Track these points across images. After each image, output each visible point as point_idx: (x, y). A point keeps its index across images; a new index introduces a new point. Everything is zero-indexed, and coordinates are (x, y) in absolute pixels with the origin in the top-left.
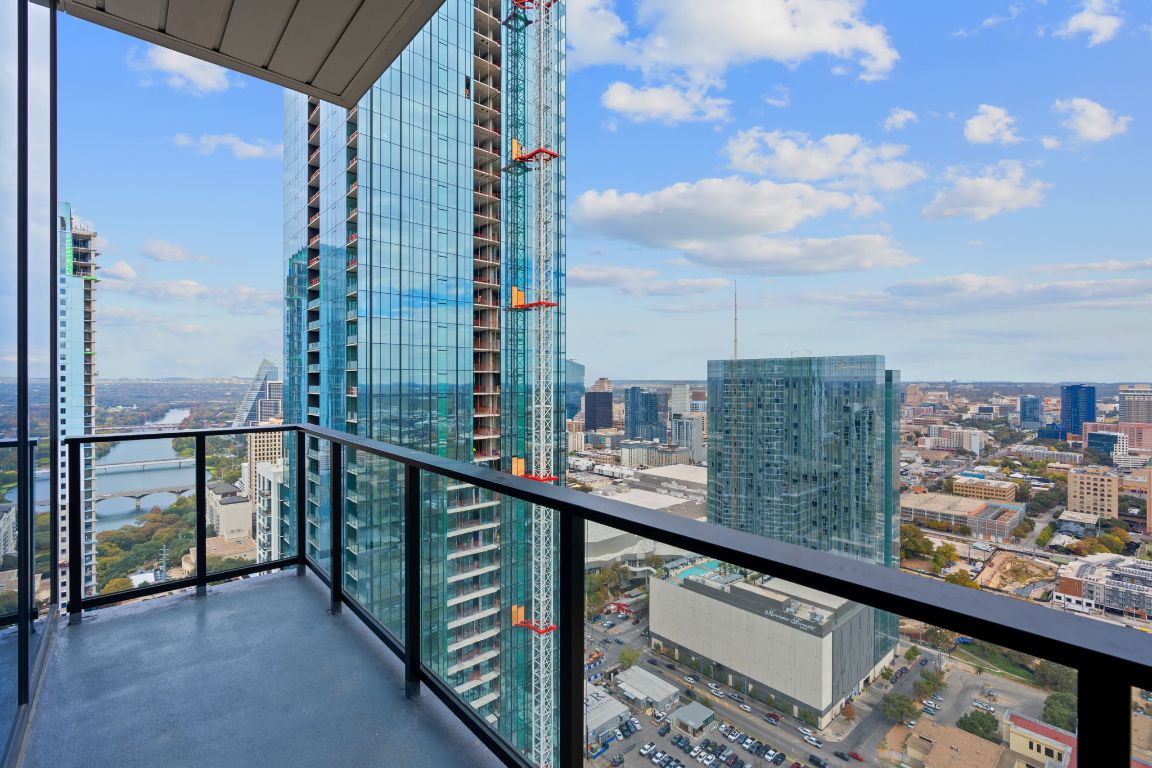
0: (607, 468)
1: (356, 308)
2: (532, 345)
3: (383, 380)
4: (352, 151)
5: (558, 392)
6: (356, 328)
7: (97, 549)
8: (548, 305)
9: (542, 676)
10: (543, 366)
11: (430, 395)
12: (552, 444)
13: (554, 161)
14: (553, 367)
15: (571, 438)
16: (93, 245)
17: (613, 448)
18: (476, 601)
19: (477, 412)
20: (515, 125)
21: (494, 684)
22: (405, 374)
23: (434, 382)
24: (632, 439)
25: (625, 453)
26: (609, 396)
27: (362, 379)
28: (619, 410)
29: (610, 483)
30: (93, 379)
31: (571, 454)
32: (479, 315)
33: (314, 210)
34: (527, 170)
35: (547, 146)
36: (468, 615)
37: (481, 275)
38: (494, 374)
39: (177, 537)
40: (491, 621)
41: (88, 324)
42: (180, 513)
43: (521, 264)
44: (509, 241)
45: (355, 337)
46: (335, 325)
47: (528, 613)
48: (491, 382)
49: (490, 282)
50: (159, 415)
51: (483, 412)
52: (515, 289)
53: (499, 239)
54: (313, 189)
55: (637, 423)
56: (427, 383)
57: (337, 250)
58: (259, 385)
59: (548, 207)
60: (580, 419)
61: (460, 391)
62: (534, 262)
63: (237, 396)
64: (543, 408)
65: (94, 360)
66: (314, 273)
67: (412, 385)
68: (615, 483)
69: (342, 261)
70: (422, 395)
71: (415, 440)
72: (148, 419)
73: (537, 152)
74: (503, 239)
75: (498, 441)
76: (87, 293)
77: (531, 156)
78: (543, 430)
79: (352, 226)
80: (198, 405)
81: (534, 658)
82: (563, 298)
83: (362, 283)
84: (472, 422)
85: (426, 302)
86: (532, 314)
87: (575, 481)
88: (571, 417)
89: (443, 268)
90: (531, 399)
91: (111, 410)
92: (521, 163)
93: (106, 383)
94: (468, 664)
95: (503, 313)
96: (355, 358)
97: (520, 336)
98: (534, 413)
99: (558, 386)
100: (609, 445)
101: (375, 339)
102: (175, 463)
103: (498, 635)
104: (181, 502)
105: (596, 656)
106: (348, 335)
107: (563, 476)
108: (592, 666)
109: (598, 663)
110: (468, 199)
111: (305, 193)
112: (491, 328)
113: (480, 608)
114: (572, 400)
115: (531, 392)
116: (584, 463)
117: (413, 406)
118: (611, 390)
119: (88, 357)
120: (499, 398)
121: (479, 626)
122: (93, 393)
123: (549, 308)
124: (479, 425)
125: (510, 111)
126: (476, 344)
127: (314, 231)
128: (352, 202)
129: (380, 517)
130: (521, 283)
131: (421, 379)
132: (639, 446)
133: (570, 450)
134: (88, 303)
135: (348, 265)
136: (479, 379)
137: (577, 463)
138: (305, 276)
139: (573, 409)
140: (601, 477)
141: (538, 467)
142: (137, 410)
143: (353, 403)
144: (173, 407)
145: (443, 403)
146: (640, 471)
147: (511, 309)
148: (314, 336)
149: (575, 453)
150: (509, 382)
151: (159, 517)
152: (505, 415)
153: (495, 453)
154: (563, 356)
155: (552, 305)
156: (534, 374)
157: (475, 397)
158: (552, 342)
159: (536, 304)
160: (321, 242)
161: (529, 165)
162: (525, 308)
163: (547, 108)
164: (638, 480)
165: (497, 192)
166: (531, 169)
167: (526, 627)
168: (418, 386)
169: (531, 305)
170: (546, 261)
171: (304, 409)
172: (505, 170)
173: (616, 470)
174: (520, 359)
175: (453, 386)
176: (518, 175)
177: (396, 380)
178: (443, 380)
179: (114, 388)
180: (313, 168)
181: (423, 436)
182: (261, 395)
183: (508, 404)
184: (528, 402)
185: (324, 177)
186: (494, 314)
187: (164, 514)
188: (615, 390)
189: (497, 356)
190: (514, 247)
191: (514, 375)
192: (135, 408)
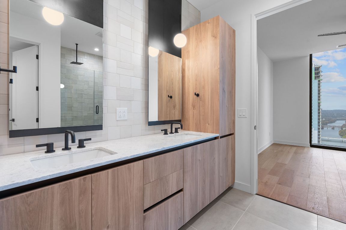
16: (321, 69)
41: (319, 94)
65: (321, 104)
76: (319, 84)
119: (319, 103)
122: (321, 114)
134: (319, 87)
142: (325, 120)
192: (324, 119)
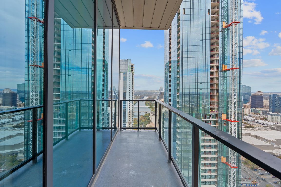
0: (261, 121)
1: (179, 74)
2: (230, 81)
3: (185, 91)
4: (178, 37)
5: (239, 95)
6: (179, 79)
7: (134, 121)
8: (235, 69)
9: (232, 181)
10: (233, 87)
11: (197, 95)
12: (237, 111)
13: (238, 25)
14: (237, 87)
15: (245, 110)
16: (134, 66)
17: (263, 115)
18: (210, 152)
19: (211, 100)
20: (224, 18)
21: (215, 177)
22: (191, 90)
23: (199, 92)
24: (273, 112)
25: (269, 117)
26: (262, 97)
27: (180, 91)
28: (266, 102)
29: (262, 126)
30: (134, 90)
31: (245, 115)
32: (212, 73)
33: (170, 53)
34: (228, 30)
35: (235, 20)
36: (207, 155)
37: (212, 63)
38: (217, 90)
39: (145, 121)
40: (215, 159)
41: (133, 81)
42: (146, 117)
43: (226, 58)
44: (222, 52)
45: (179, 81)
46: (174, 78)
47: (227, 160)
48: (215, 92)
49: (216, 64)
50: (143, 98)
51: (213, 100)
52: (224, 65)
53: (218, 51)
54: (170, 48)
55: (275, 107)
56: (197, 92)
57: (175, 61)
58: (160, 92)
59: (236, 39)
60: (249, 104)
61: (206, 94)
62: (230, 56)
63: (156, 94)
64: (233, 100)
65: (134, 87)
66: (170, 67)
67: (193, 92)
68: (265, 127)
69: (176, 63)
70: (195, 95)
71: (193, 106)
72: (141, 98)
73: (232, 23)
74: (220, 51)
75: (218, 108)
76: (133, 75)
77: (230, 25)
78: (233, 106)
79: (178, 55)
80: (149, 96)
81: (229, 174)
82: (241, 66)
83: (181, 68)
84: (209, 103)
85: (197, 71)
86: (230, 72)
87: (247, 124)
88: (245, 103)
89: (201, 62)
90: (229, 97)
91: (136, 96)
92: (226, 28)
93: (135, 91)
94: (207, 168)
95: (220, 73)
96: (179, 86)
97: (225, 79)
98: (230, 101)
99: (239, 93)
100: (262, 114)
101: (184, 81)
102: (145, 107)
103: (217, 163)
104: (146, 114)
105: (255, 182)
106: (177, 80)
107: (241, 121)
108: (253, 185)
109: (255, 185)
110: (209, 42)
111: (168, 49)
112: (216, 77)
113: (211, 154)
114: (246, 98)
115: (229, 95)
116: (250, 118)
117: (193, 98)
118: (262, 95)
119: (133, 86)
120: (218, 97)
121: (211, 159)
123: (236, 70)
124: (211, 103)
125: (222, 14)
126: (211, 82)
127: (170, 58)
128: (178, 49)
129: (184, 124)
130: (226, 63)
131: (195, 91)
132: (276, 115)
133: (245, 113)
134: (133, 77)
135: (177, 64)
136: (212, 91)
137: (247, 118)
138: (168, 68)
139: (246, 101)
140: (258, 124)
141: (231, 117)
143: (178, 96)
144: (145, 96)
145: (201, 97)
146: (277, 124)
147: (222, 71)
148: (170, 81)
149: (246, 115)
150: (222, 92)
151: (143, 117)
152: (220, 101)
153: (216, 112)
154: (241, 84)
155: (237, 69)
156: (230, 90)
157: (210, 96)
158: (237, 80)
159: (231, 69)
160: (172, 60)
161: (229, 28)
162: (227, 70)
163: (235, 9)
164: (276, 127)
165: (218, 38)
166: (230, 29)
167: (226, 164)
168: (194, 93)
169: (230, 69)
170: (235, 55)
171: (168, 97)
172: (220, 32)
173: (265, 122)
174: (225, 85)
175: (204, 93)
176: (225, 32)
177: (188, 91)
178: (201, 91)
179: (137, 92)
180: (170, 43)
181: (195, 105)
182: (160, 94)
183: (221, 98)
184: (228, 98)
185: (172, 45)
186: (217, 73)
187: (144, 116)
188: (264, 95)
189: (217, 84)
190: (224, 53)
191: (223, 90)
192: (140, 96)
